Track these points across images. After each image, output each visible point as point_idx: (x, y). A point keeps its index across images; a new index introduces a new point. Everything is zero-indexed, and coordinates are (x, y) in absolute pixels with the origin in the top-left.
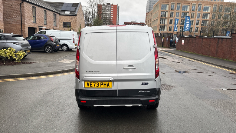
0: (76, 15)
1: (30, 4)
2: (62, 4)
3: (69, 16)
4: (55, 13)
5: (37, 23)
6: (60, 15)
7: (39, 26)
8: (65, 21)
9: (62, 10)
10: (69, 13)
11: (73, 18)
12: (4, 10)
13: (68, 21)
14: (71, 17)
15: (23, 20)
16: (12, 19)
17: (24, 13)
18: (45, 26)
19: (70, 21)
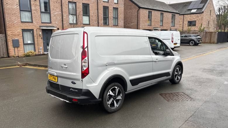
0: (203, 12)
1: (146, 10)
2: (190, 3)
3: (195, 15)
4: (173, 14)
5: (152, 25)
6: (180, 15)
7: (154, 28)
8: (190, 20)
9: (188, 10)
10: (195, 11)
11: (199, 16)
12: (124, 17)
13: (193, 20)
14: (196, 15)
15: (139, 23)
16: (132, 24)
17: (140, 18)
18: (161, 27)
19: (195, 20)
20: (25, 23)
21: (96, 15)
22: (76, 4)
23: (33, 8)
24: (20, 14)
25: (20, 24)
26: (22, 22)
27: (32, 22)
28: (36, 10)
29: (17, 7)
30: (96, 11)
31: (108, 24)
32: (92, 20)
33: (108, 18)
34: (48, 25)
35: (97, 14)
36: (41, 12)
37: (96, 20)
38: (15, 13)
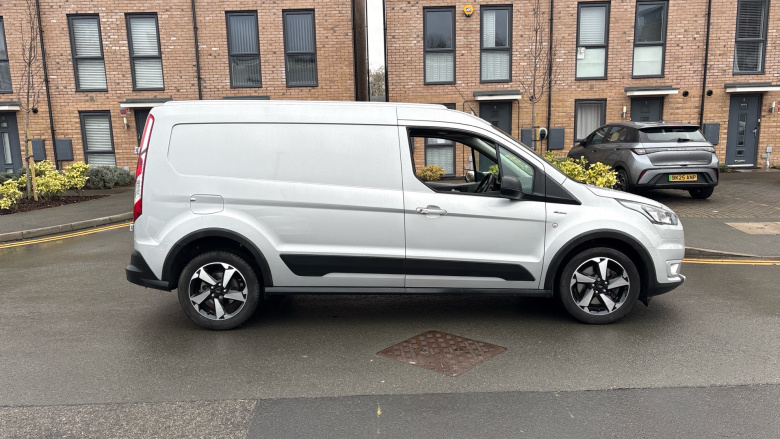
20: (434, 87)
21: (700, 37)
22: (610, 7)
23: (460, 40)
24: (424, 62)
25: (422, 89)
26: (427, 84)
27: (453, 83)
28: (467, 46)
29: (418, 42)
30: (702, 21)
31: (760, 69)
32: (677, 59)
33: (765, 42)
34: (500, 87)
35: (703, 32)
36: (483, 50)
37: (695, 58)
38: (411, 62)
